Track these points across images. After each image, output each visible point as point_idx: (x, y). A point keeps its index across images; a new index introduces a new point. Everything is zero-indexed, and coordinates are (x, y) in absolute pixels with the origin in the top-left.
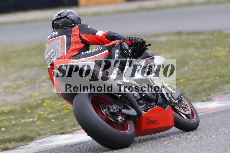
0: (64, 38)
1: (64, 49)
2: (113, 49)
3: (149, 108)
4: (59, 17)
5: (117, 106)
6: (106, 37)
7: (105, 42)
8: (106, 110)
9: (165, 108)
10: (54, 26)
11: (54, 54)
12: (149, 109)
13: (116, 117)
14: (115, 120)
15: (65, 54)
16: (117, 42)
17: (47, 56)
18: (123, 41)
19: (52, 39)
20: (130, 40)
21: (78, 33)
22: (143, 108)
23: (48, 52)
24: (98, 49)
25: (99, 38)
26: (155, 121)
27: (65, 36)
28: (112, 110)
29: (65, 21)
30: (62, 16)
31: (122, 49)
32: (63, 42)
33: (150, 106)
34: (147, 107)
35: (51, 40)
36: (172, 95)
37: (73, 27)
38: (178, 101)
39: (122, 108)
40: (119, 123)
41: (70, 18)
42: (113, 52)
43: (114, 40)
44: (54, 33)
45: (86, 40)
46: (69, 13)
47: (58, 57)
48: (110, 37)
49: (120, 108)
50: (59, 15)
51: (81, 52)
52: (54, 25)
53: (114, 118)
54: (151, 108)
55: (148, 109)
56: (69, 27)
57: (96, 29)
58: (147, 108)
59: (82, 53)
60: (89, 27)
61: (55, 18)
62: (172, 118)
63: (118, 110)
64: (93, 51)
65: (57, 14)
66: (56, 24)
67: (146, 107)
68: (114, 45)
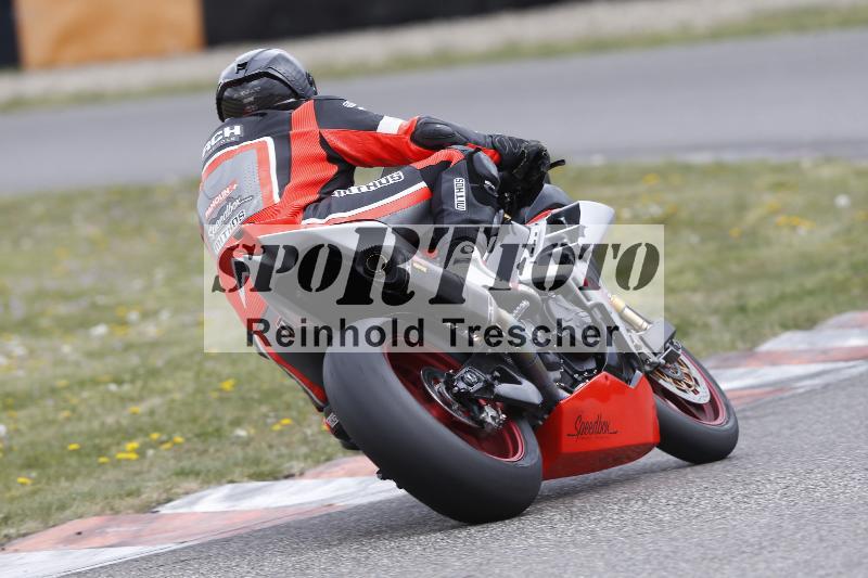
0: (264, 146)
1: (270, 182)
2: (445, 176)
3: (580, 379)
4: (242, 74)
5: (478, 373)
6: (412, 139)
7: (410, 154)
8: (440, 387)
9: (629, 381)
10: (223, 107)
11: (237, 203)
12: (580, 382)
13: (476, 408)
14: (472, 419)
15: (277, 199)
16: (456, 153)
17: (208, 213)
18: (478, 150)
19: (222, 152)
20: (494, 148)
21: (312, 126)
22: (560, 381)
23: (212, 199)
24: (390, 180)
25: (388, 141)
26: (602, 426)
27: (269, 141)
28: (462, 385)
29: (263, 89)
30: (252, 71)
31: (475, 176)
32: (263, 162)
33: (581, 374)
34: (572, 376)
35: (219, 154)
36: (642, 339)
37: (293, 106)
38: (664, 358)
39: (495, 378)
40: (488, 429)
41: (280, 76)
42: (444, 186)
43: (442, 147)
44: (227, 132)
45: (342, 151)
46: (276, 59)
47: (250, 213)
48: (428, 138)
49: (489, 377)
50: (242, 66)
51: (331, 193)
52: (223, 103)
53: (468, 413)
54: (583, 381)
55: (576, 383)
56: (278, 108)
57: (375, 112)
58: (571, 381)
59: (336, 194)
60: (349, 104)
61: (226, 81)
62: (651, 416)
63: (480, 385)
64: (373, 188)
65: (234, 65)
66: (230, 98)
67: (569, 378)
68: (446, 164)
